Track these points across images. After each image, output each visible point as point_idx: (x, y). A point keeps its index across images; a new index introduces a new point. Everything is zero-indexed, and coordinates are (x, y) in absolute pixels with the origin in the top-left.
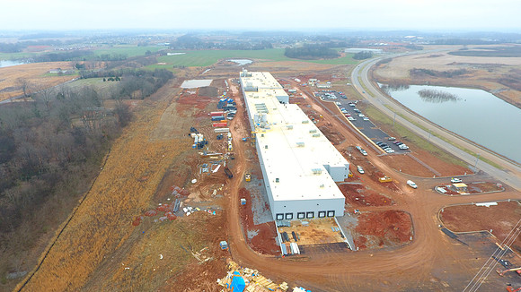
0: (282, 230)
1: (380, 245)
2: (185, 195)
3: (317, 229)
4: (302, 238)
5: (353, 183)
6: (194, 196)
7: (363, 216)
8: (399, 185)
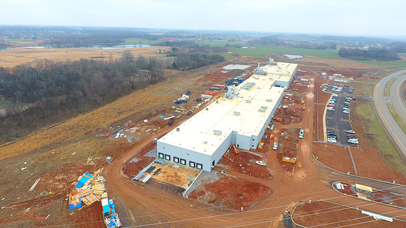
0: (155, 165)
1: (209, 202)
2: (130, 127)
3: (179, 174)
4: (161, 175)
5: (254, 154)
6: (134, 129)
7: (227, 178)
8: (298, 169)
